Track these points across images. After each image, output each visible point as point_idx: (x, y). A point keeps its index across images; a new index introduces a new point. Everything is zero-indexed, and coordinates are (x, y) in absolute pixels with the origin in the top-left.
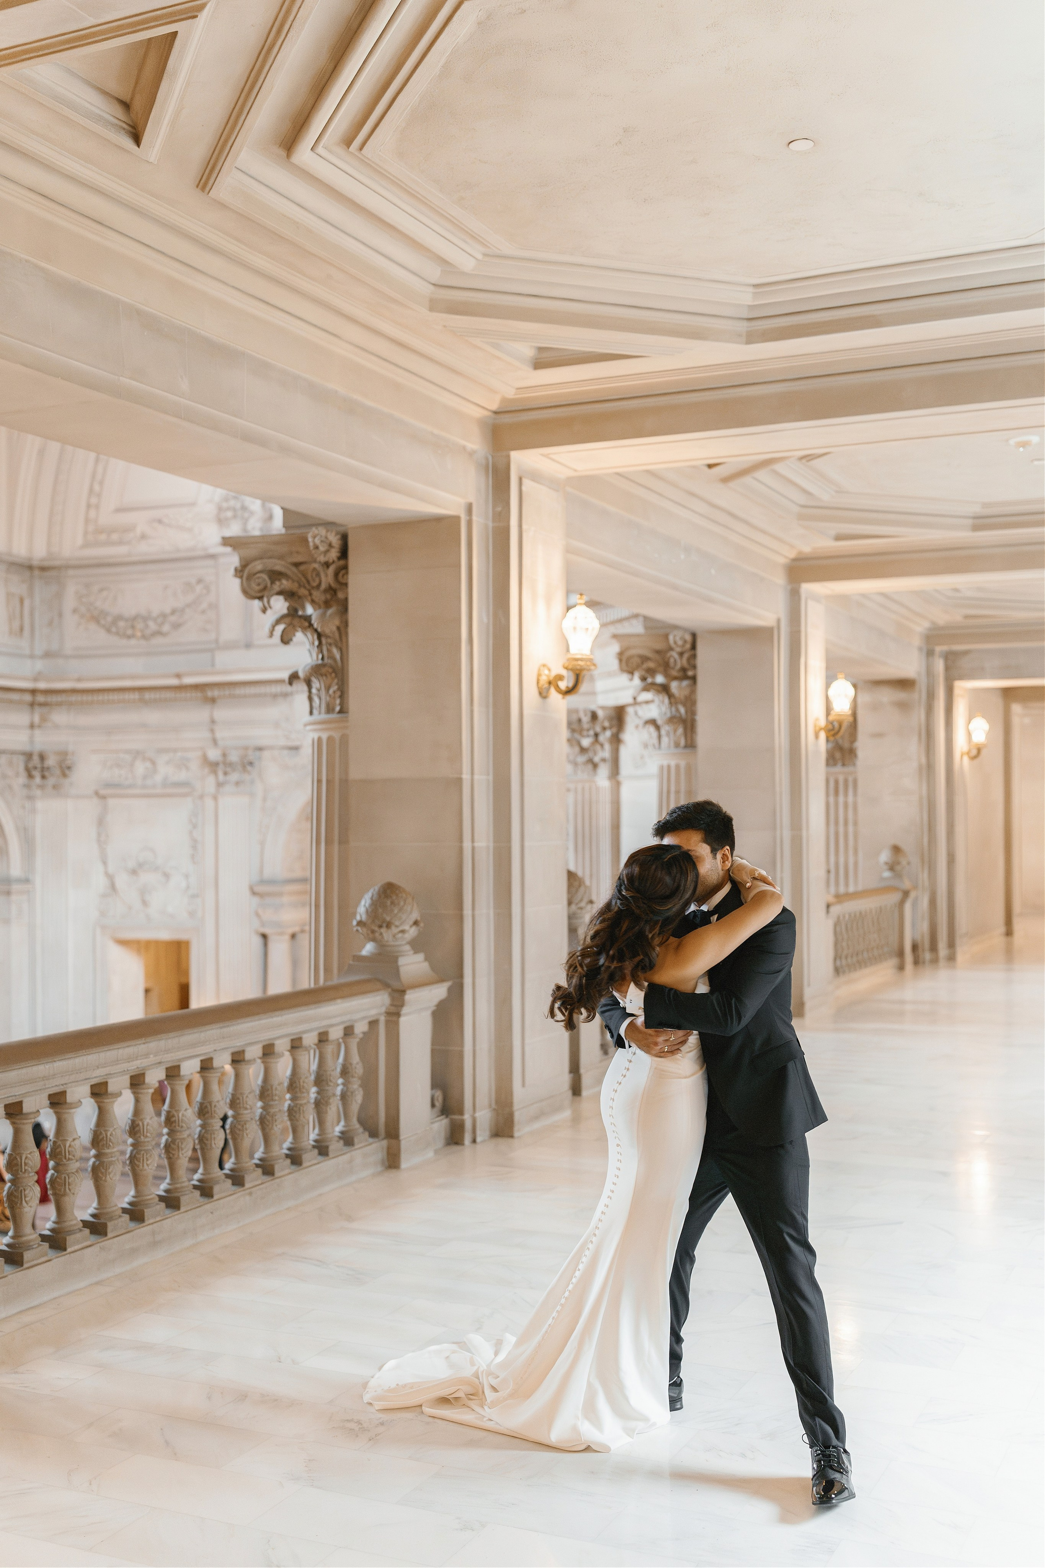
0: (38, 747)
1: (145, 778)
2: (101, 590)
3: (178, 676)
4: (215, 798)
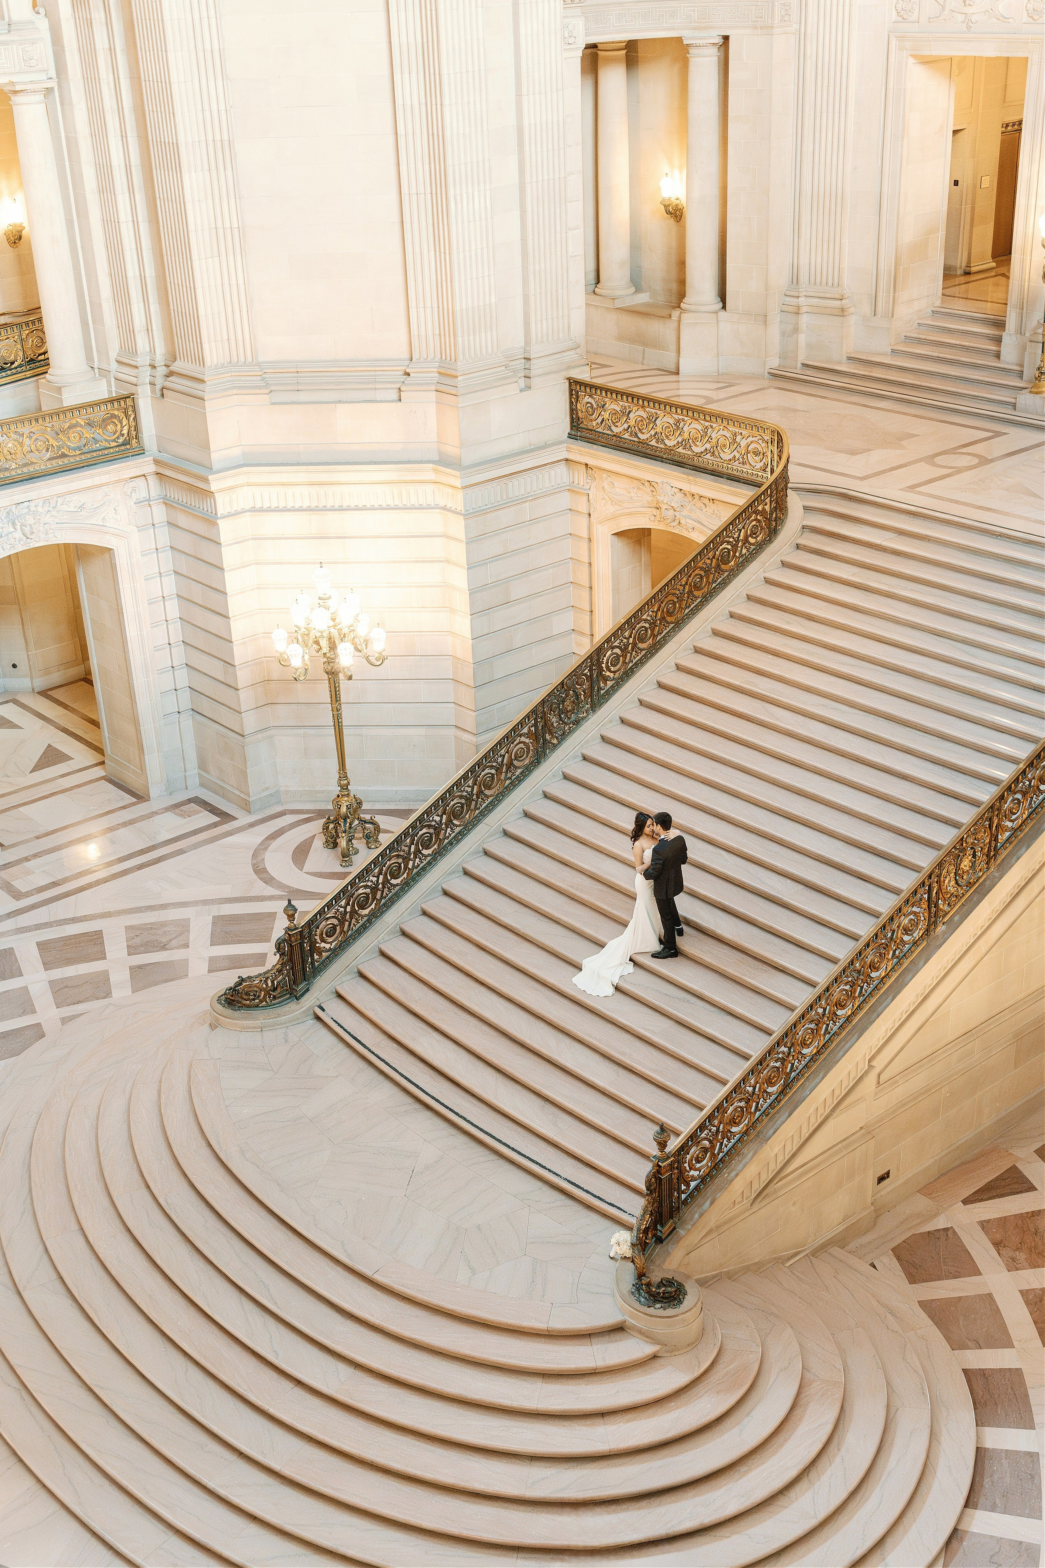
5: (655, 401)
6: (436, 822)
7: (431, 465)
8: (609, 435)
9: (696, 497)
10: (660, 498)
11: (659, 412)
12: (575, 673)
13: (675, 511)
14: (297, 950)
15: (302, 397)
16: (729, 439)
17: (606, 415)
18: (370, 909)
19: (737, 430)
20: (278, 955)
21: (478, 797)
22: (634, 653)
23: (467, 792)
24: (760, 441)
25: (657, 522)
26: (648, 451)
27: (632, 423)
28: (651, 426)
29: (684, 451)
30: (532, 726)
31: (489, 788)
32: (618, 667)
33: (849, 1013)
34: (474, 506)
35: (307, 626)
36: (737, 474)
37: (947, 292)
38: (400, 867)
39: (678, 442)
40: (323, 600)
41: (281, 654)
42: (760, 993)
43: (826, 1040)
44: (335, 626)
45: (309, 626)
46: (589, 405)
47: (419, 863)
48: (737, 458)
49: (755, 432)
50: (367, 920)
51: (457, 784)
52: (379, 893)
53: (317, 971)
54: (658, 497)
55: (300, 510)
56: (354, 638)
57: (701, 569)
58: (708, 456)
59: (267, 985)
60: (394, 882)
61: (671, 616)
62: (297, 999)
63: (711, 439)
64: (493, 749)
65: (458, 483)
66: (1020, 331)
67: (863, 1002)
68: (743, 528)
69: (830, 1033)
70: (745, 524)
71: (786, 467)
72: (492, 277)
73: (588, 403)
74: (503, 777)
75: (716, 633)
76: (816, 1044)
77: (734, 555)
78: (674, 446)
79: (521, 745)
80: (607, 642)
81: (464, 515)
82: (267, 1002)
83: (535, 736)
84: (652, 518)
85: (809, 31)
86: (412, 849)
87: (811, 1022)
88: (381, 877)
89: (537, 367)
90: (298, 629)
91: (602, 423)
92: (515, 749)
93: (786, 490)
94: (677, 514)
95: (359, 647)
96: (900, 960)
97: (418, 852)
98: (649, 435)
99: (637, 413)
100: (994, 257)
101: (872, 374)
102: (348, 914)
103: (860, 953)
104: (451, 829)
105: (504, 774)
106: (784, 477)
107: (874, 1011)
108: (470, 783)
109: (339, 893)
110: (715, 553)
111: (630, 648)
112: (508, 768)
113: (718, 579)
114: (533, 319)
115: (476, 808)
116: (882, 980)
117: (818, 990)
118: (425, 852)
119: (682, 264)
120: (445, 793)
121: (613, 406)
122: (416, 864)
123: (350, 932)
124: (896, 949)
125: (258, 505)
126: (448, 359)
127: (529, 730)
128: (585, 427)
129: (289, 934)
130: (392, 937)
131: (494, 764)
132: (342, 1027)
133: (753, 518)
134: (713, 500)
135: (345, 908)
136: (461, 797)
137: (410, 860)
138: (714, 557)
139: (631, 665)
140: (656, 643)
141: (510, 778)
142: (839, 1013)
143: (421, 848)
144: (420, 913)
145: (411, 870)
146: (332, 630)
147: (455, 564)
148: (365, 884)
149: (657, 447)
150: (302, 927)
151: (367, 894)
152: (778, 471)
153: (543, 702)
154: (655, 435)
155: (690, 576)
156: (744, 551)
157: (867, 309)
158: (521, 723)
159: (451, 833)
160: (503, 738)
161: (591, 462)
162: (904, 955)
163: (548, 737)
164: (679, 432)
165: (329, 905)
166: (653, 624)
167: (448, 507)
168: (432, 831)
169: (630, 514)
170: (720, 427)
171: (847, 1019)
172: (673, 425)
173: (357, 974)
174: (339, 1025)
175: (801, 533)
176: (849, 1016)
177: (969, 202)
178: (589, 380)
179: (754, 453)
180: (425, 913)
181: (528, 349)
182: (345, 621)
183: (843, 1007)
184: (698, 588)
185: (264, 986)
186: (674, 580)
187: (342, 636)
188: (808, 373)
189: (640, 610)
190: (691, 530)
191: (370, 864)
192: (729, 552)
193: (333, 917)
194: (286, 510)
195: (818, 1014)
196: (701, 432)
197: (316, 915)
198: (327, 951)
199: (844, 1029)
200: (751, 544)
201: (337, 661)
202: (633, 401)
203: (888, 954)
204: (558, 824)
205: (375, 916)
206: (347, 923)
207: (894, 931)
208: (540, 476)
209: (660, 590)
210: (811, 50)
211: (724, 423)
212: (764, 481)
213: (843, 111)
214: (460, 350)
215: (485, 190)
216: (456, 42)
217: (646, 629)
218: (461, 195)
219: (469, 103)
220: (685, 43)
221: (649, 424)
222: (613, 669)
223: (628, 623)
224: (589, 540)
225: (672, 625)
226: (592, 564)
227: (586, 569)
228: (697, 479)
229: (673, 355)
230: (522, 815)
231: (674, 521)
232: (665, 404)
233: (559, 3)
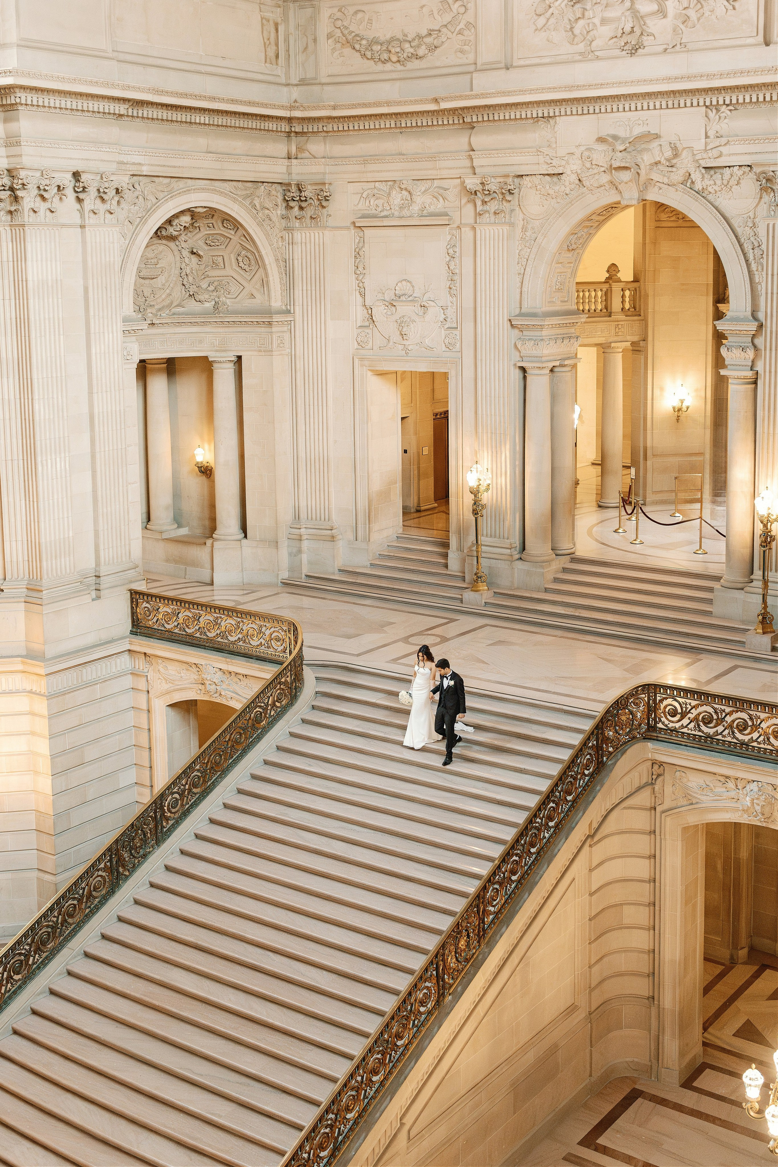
0: (295, 178)
1: (401, 208)
2: (356, 12)
3: (436, 101)
4: (474, 229)
5: (198, 605)
6: (26, 950)
7: (20, 659)
8: (161, 630)
9: (233, 674)
10: (205, 676)
11: (201, 612)
12: (143, 816)
13: (217, 685)
16: (257, 630)
17: (160, 616)
19: (262, 624)
21: (62, 926)
22: (190, 797)
23: (53, 921)
24: (280, 631)
25: (202, 694)
26: (194, 642)
27: (181, 621)
28: (197, 622)
29: (222, 640)
30: (108, 862)
31: (71, 916)
32: (177, 809)
33: (382, 1078)
34: (55, 689)
36: (264, 656)
37: (406, 523)
39: (217, 634)
43: (365, 1104)
46: (148, 608)
47: (11, 987)
48: (263, 644)
49: (275, 624)
51: (45, 916)
54: (203, 675)
57: (240, 728)
58: (241, 643)
61: (219, 766)
63: (243, 631)
64: (75, 884)
65: (42, 672)
66: (460, 549)
67: (392, 1067)
68: (271, 695)
69: (368, 1097)
70: (272, 692)
71: (301, 649)
72: (70, 518)
73: (145, 607)
74: (83, 906)
75: (254, 777)
76: (358, 1108)
77: (265, 716)
78: (215, 637)
79: (99, 878)
80: (168, 790)
81: (47, 696)
83: (110, 870)
84: (199, 692)
85: (297, 353)
86: (5, 976)
89: (106, 582)
91: (157, 622)
92: (94, 881)
93: (302, 665)
94: (218, 688)
96: (419, 1029)
97: (10, 977)
98: (194, 629)
99: (184, 614)
100: (436, 500)
101: (357, 581)
103: (387, 1026)
104: (39, 955)
105: (84, 904)
106: (300, 656)
108: (56, 914)
110: (250, 715)
111: (186, 793)
112: (88, 898)
113: (254, 735)
114: (102, 547)
115: (61, 935)
116: (406, 1047)
117: (356, 1062)
118: (16, 977)
119: (212, 506)
120: (34, 924)
121: (165, 609)
122: (8, 989)
124: (415, 1019)
126: (35, 578)
127: (105, 865)
128: (144, 625)
131: (76, 896)
133: (278, 687)
134: (246, 676)
136: (48, 926)
137: (3, 985)
138: (250, 718)
139: (187, 806)
141: (89, 907)
142: (374, 1079)
143: (12, 974)
144: (11, 1032)
147: (40, 735)
149: (201, 638)
152: (295, 653)
153: (117, 841)
154: (198, 629)
155: (232, 734)
156: (272, 713)
157: (351, 536)
158: (99, 860)
159: (39, 958)
160: (84, 873)
161: (147, 651)
162: (422, 1024)
163: (121, 870)
164: (217, 626)
166: (204, 772)
167: (34, 691)
168: (22, 958)
169: (181, 689)
170: (250, 622)
172: (213, 622)
175: (314, 697)
176: (382, 1081)
177: (416, 463)
178: (146, 590)
179: (276, 640)
181: (98, 569)
183: (377, 1073)
184: (239, 743)
186: (219, 738)
188: (310, 581)
189: (194, 762)
190: (229, 700)
192: (261, 714)
196: (235, 625)
199: (379, 1093)
200: (278, 707)
202: (180, 605)
203: (409, 1024)
204: (130, 942)
208: (109, 663)
209: (209, 746)
210: (299, 365)
211: (253, 618)
212: (285, 660)
213: (325, 405)
214: (45, 572)
215: (65, 457)
216: (44, 357)
217: (199, 777)
218: (46, 460)
219: (53, 398)
220: (210, 360)
221: (194, 621)
222: (173, 810)
223: (186, 773)
224: (149, 711)
225: (219, 773)
226: (151, 729)
227: (146, 734)
228: (233, 661)
229: (209, 571)
230: (100, 938)
231: (216, 693)
232: (206, 606)
233: (120, 334)
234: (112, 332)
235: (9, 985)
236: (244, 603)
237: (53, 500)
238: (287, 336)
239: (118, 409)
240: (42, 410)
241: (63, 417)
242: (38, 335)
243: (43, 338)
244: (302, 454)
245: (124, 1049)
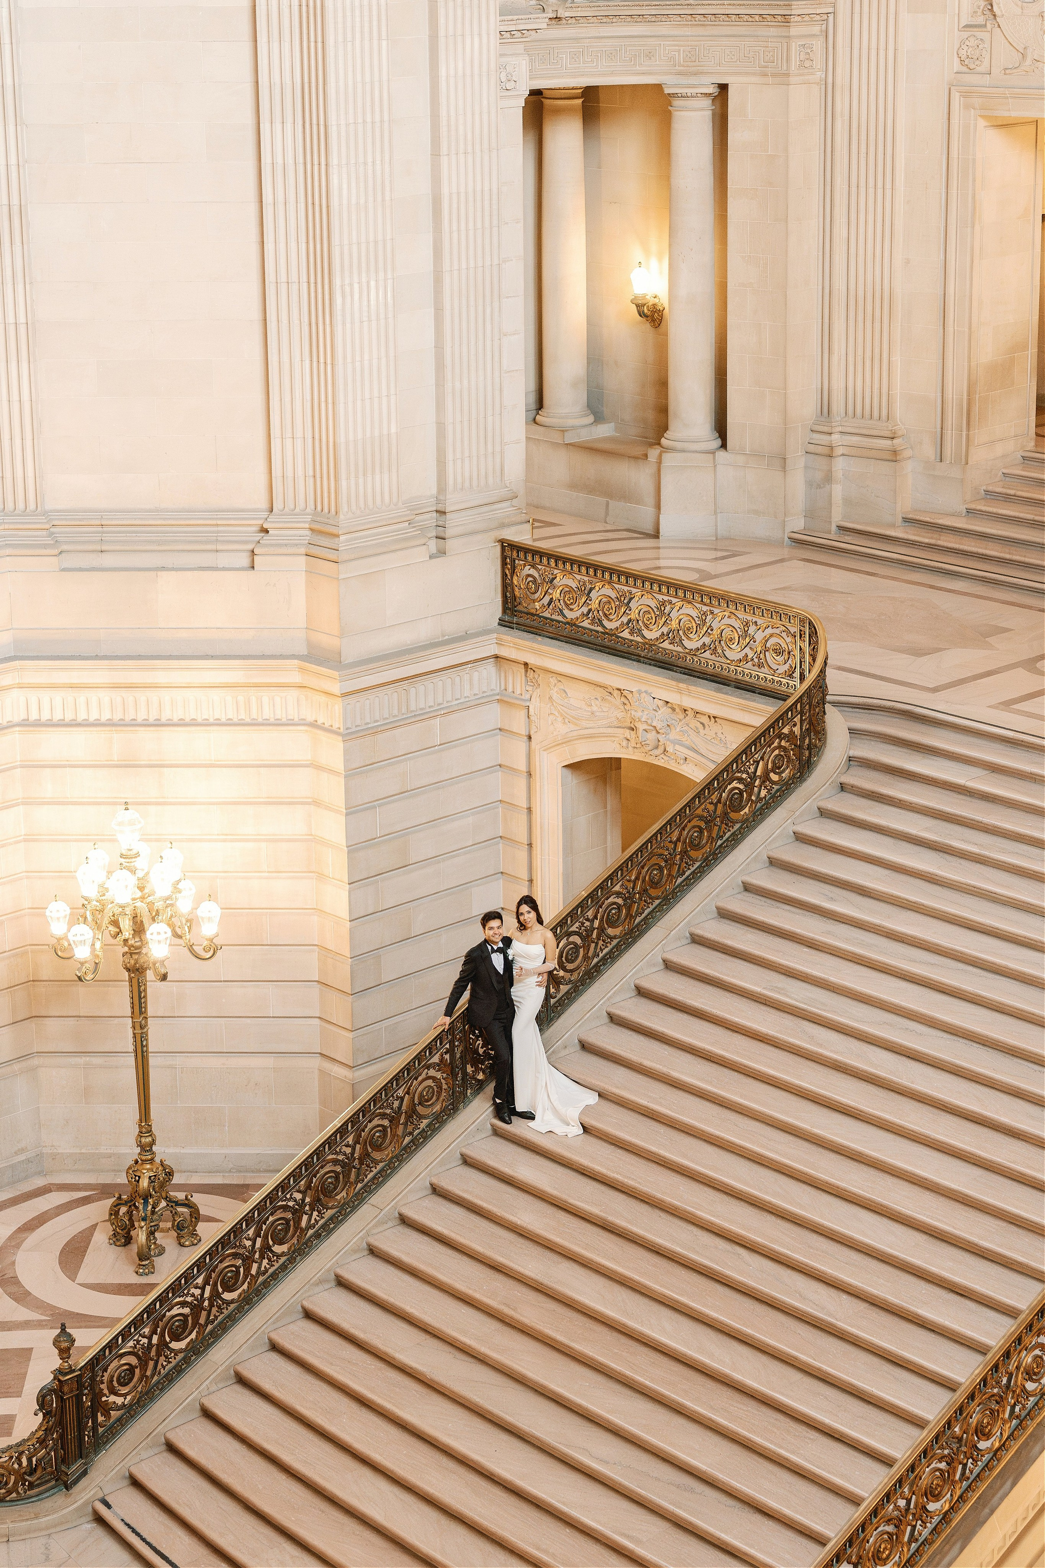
5: (628, 575)
6: (295, 1201)
7: (296, 662)
8: (559, 622)
10: (638, 715)
11: (634, 590)
13: (658, 733)
14: (71, 1407)
15: (108, 560)
16: (739, 630)
17: (556, 595)
18: (188, 1340)
19: (749, 618)
20: (41, 1415)
21: (361, 1163)
23: (345, 1154)
24: (784, 634)
25: (630, 749)
26: (619, 647)
27: (594, 605)
28: (623, 610)
29: (671, 647)
30: (446, 1053)
31: (378, 1148)
32: (576, 964)
33: (947, 1507)
34: (358, 722)
35: (101, 898)
36: (750, 681)
38: (238, 1272)
39: (663, 634)
40: (127, 860)
41: (59, 940)
42: (804, 1477)
43: (912, 1550)
44: (142, 898)
45: (103, 898)
46: (530, 579)
47: (268, 1266)
48: (750, 657)
49: (776, 620)
50: (184, 1359)
51: (330, 1142)
52: (204, 1313)
53: (100, 1442)
54: (633, 713)
55: (97, 724)
56: (172, 916)
57: (701, 818)
58: (707, 654)
59: (20, 1464)
60: (227, 1296)
61: (655, 888)
62: (68, 1488)
63: (712, 630)
64: (386, 1088)
65: (336, 688)
67: (967, 1489)
68: (762, 758)
69: (917, 1540)
70: (765, 753)
71: (823, 672)
72: (393, 397)
73: (529, 575)
74: (400, 1130)
75: (724, 914)
76: (897, 1558)
78: (657, 639)
79: (430, 1082)
80: (561, 926)
81: (343, 735)
82: (18, 1493)
83: (450, 1068)
84: (625, 743)
86: (258, 1244)
87: (888, 1521)
88: (208, 1289)
89: (455, 524)
90: (87, 903)
91: (549, 604)
92: (421, 1086)
93: (824, 704)
94: (662, 737)
95: (179, 931)
96: (1021, 1422)
97: (266, 1248)
98: (619, 623)
99: (601, 592)
101: (942, 543)
102: (154, 1349)
103: (961, 1409)
104: (319, 1212)
105: (401, 1127)
106: (820, 685)
107: (984, 1506)
108: (350, 1140)
109: (141, 1314)
110: (721, 795)
111: (594, 936)
112: (409, 1117)
113: (725, 833)
114: (450, 456)
115: (358, 1179)
116: (995, 1455)
117: (897, 1470)
118: (277, 1249)
119: (662, 384)
121: (565, 580)
122: (263, 1269)
123: (156, 1378)
124: (1015, 1404)
125: (34, 716)
126: (326, 510)
127: (442, 1059)
128: (525, 610)
129: (59, 1380)
130: (221, 1386)
131: (388, 1111)
132: (138, 1534)
133: (776, 744)
134: (714, 717)
135: (150, 1338)
137: (254, 1261)
138: (719, 801)
139: (596, 960)
140: (634, 928)
142: (932, 1507)
143: (271, 1243)
144: (267, 1347)
145: (255, 1278)
146: (139, 904)
147: (328, 808)
148: (181, 1299)
149: (632, 641)
150: (80, 1370)
151: (185, 1316)
152: (810, 678)
154: (628, 623)
155: (683, 829)
156: (763, 793)
157: (931, 452)
158: (431, 1048)
159: (318, 1218)
160: (402, 1071)
161: (532, 660)
162: (1028, 1414)
163: (470, 1069)
164: (664, 619)
165: (125, 1334)
166: (629, 899)
167: (319, 723)
168: (289, 1216)
169: (592, 737)
170: (725, 613)
171: (943, 1518)
172: (655, 610)
173: (164, 1447)
174: (134, 1531)
175: (846, 768)
176: (946, 1513)
178: (530, 542)
179: (775, 651)
180: (275, 1347)
181: (441, 497)
182: (160, 888)
183: (937, 1497)
184: (696, 847)
185: (16, 1466)
186: (661, 834)
187: (154, 914)
188: (847, 538)
189: (610, 877)
190: (682, 762)
191: (191, 1268)
192: (741, 793)
193: (129, 1353)
194: (74, 724)
195: (897, 1508)
196: (696, 619)
197: (103, 1349)
198: (118, 1408)
199: (939, 1534)
200: (773, 783)
201: (144, 951)
202: (595, 575)
203: (1004, 1411)
204: (484, 1205)
205: (196, 1351)
206: (151, 1364)
207: (1010, 1376)
208: (457, 679)
209: (640, 850)
210: (842, 105)
211: (732, 608)
212: (792, 691)
213: (888, 186)
214: (345, 499)
215: (385, 280)
216: (350, 83)
217: (619, 907)
218: (351, 285)
219: (365, 164)
220: (667, 91)
221: (619, 607)
222: (570, 966)
223: (594, 897)
224: (530, 774)
225: (657, 902)
226: (533, 810)
227: (524, 817)
228: (692, 688)
229: (650, 510)
230: (429, 1191)
231: (657, 747)
232: (644, 580)
233: (494, 39)
234: (480, 35)
235: (265, 1262)
236: (716, 576)
237: (362, 361)
238: (818, 45)
239: (486, 188)
240: (345, 186)
241: (383, 200)
242: (340, 39)
243: (349, 44)
244: (840, 284)
245: (467, 1400)
